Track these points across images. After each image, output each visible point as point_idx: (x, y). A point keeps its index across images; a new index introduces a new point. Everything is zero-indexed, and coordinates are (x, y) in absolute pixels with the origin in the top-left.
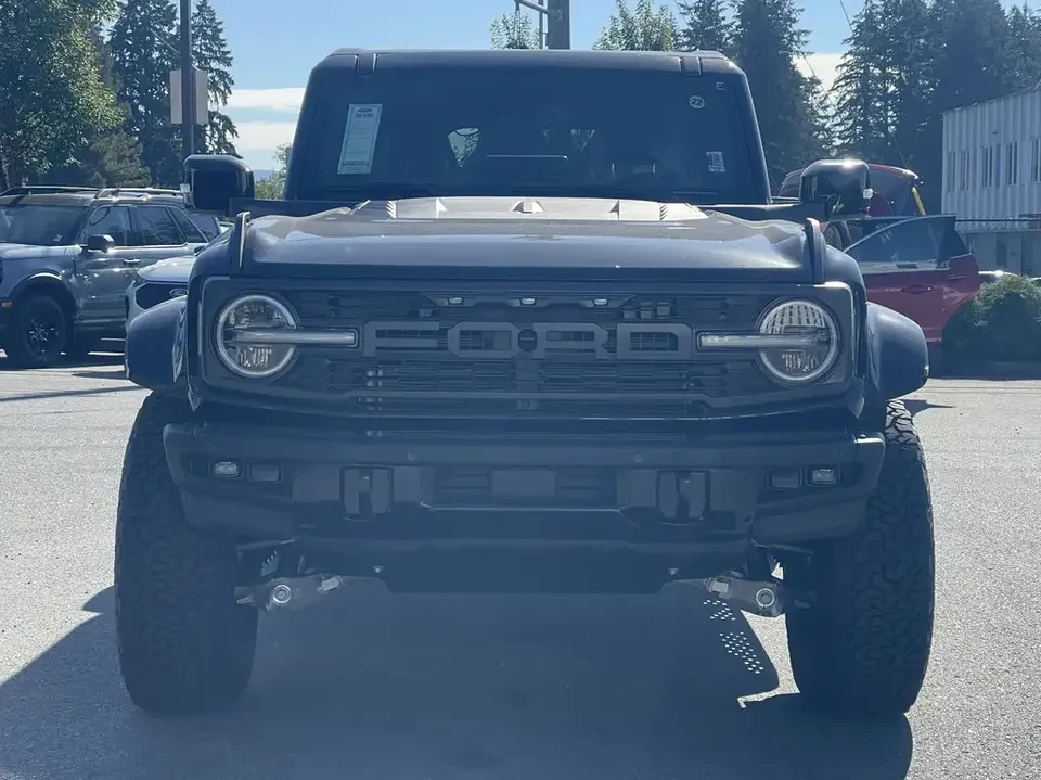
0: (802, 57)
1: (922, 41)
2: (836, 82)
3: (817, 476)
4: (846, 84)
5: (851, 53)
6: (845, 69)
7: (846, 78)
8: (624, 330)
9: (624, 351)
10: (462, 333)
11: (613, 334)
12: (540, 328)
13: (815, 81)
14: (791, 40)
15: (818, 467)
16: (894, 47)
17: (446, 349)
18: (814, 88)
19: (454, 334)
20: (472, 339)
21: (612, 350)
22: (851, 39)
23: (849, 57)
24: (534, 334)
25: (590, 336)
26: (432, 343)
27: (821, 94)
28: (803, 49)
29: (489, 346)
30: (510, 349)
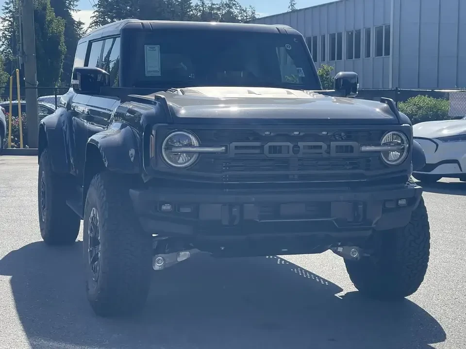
0: (75, 12)
1: (128, 8)
2: (91, 24)
3: (400, 202)
4: (95, 25)
5: (97, 11)
6: (95, 18)
7: (95, 22)
8: (333, 144)
9: (333, 154)
10: (270, 147)
11: (329, 146)
12: (301, 144)
13: (80, 23)
14: (70, 4)
15: (401, 199)
16: (117, 9)
17: (263, 154)
18: (80, 26)
19: (266, 146)
20: (273, 149)
21: (329, 153)
22: (96, 5)
23: (96, 13)
24: (299, 147)
25: (320, 147)
26: (257, 151)
27: (83, 29)
28: (75, 8)
29: (280, 152)
30: (288, 153)
